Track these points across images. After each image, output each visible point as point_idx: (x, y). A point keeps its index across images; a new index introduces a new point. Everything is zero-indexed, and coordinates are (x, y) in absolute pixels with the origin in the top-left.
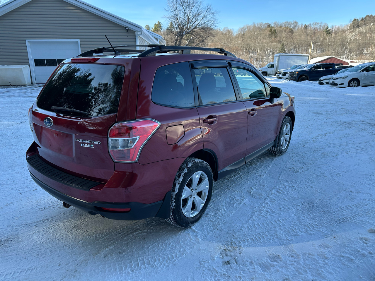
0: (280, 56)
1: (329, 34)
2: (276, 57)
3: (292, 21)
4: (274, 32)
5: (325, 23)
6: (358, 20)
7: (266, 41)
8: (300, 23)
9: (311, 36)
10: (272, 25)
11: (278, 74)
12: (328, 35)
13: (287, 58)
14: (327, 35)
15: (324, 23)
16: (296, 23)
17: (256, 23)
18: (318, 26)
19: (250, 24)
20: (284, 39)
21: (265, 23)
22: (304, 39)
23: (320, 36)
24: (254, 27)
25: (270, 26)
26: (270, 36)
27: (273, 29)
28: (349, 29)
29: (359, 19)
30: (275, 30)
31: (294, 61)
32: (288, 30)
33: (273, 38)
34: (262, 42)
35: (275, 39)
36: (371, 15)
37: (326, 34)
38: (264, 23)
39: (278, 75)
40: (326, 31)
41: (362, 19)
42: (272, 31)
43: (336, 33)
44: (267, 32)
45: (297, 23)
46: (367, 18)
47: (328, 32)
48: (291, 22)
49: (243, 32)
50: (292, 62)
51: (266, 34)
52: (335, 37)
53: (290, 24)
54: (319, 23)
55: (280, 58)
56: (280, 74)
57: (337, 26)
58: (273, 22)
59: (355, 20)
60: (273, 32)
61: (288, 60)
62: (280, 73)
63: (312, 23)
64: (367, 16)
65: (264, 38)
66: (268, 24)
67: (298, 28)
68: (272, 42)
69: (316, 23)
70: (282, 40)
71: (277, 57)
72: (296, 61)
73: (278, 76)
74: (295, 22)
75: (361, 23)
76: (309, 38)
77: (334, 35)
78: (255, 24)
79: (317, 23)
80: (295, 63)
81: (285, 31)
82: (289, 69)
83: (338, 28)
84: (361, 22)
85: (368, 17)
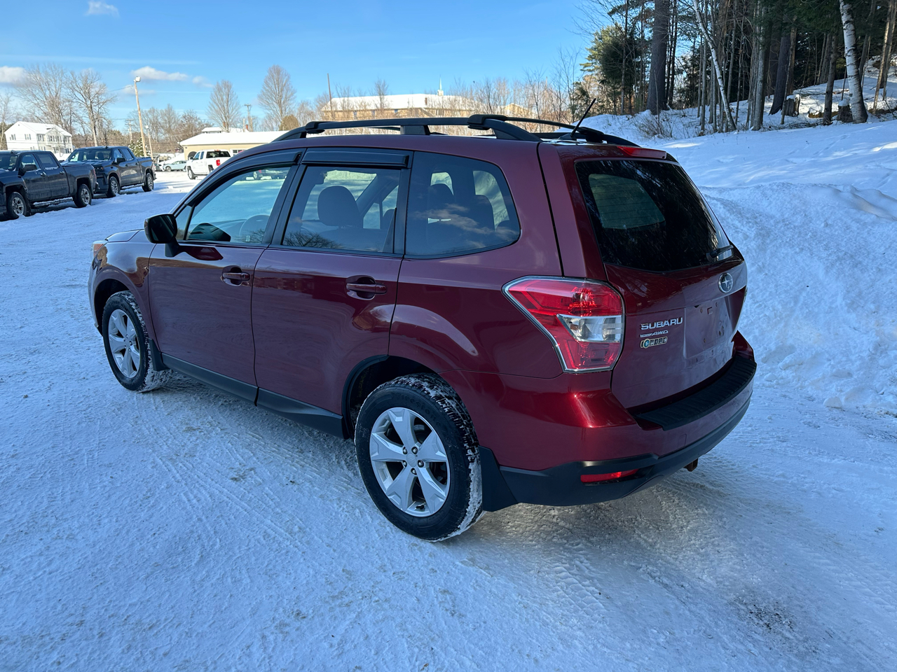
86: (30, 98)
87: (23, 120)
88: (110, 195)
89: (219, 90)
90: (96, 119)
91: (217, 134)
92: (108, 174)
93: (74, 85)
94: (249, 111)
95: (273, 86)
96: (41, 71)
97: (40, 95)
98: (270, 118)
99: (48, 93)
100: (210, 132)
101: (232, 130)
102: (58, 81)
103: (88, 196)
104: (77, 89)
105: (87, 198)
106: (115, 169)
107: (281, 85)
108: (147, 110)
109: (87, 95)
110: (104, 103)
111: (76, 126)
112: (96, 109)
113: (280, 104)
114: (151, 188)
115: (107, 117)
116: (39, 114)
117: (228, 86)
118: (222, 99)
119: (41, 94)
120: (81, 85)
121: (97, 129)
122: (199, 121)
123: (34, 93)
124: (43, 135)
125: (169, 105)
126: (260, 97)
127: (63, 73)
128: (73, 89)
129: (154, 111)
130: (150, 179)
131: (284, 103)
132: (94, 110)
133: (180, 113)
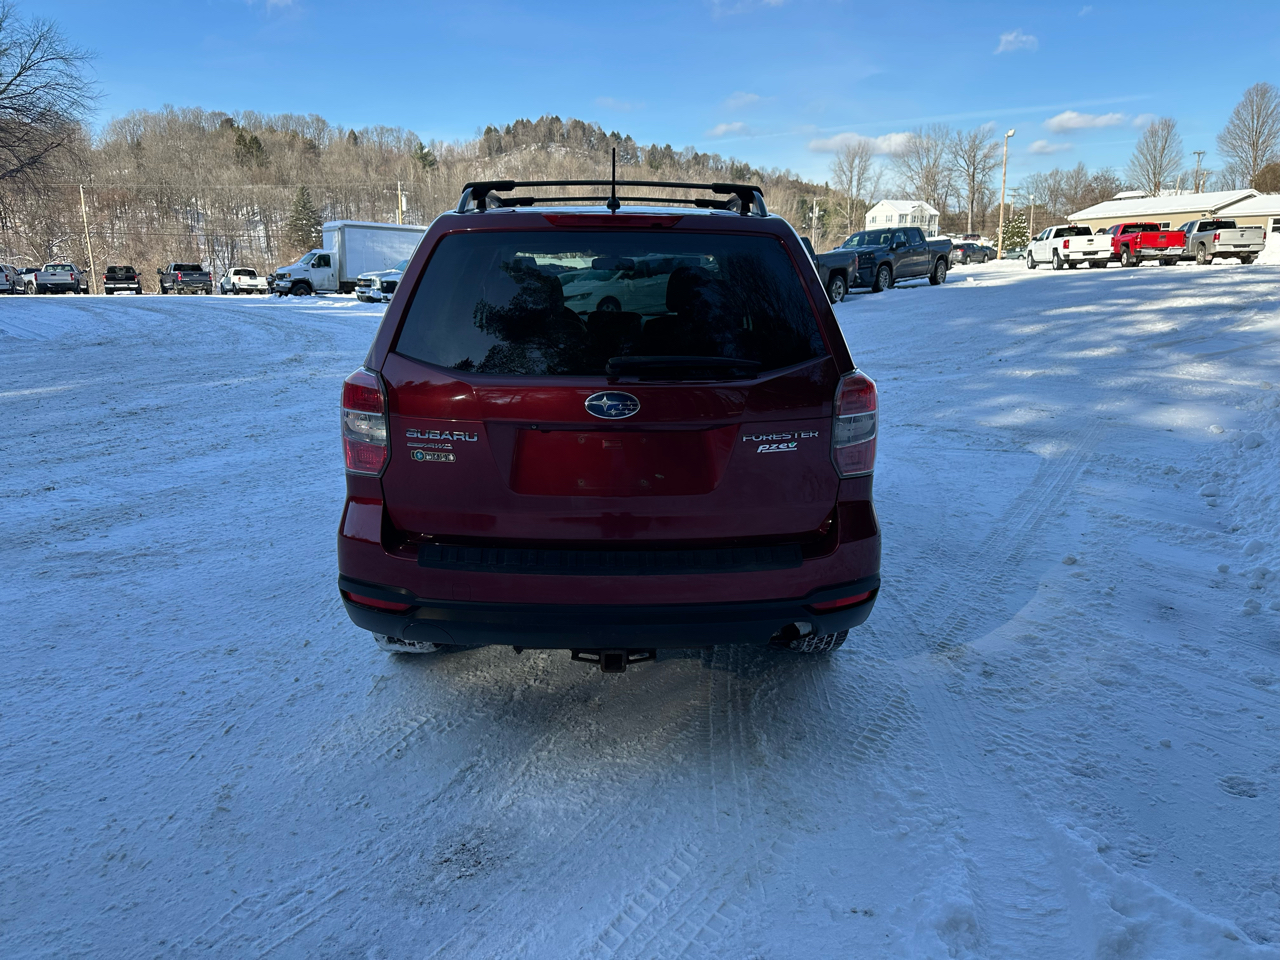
0: (346, 229)
1: (430, 166)
2: (330, 230)
3: (306, 116)
4: (254, 146)
5: (410, 132)
6: (496, 129)
7: (231, 174)
8: (333, 124)
9: (377, 167)
10: (241, 123)
11: (360, 286)
12: (428, 168)
13: (369, 234)
14: (424, 167)
15: (406, 130)
16: (321, 124)
17: (176, 108)
18: (389, 140)
19: (155, 109)
20: (293, 173)
21: (210, 111)
22: (359, 176)
23: (404, 170)
24: (172, 121)
25: (232, 125)
26: (241, 159)
27: (248, 138)
28: (478, 157)
29: (499, 129)
30: (255, 140)
31: (392, 247)
32: (299, 145)
33: (255, 167)
34: (217, 179)
35: (263, 169)
36: (529, 121)
37: (420, 164)
38: (208, 109)
39: (364, 289)
40: (419, 156)
41: (508, 131)
42: (244, 140)
43: (449, 165)
44: (228, 142)
45: (324, 122)
46: (520, 130)
47: (427, 160)
48: (304, 118)
49: (129, 138)
50: (386, 250)
51: (225, 150)
52: (449, 176)
53: (300, 121)
54: (391, 130)
55: (347, 237)
56: (370, 286)
57: (445, 145)
58: (242, 112)
59: (489, 131)
60: (250, 147)
61: (373, 242)
62: (369, 284)
63: (371, 127)
64: (517, 122)
65: (220, 166)
66: (223, 118)
67: (331, 139)
68: (254, 181)
69: (382, 129)
70: (288, 175)
71: (334, 230)
72: (396, 245)
73: (362, 293)
74: (318, 120)
75: (506, 140)
76: (373, 175)
77: (443, 170)
78: (172, 112)
79: (387, 131)
80: (396, 252)
81: (291, 145)
82: (393, 270)
83: (450, 151)
84: (507, 138)
85: (521, 127)
86: (904, 169)
87: (892, 198)
88: (877, 289)
89: (1153, 133)
90: (976, 190)
91: (1136, 200)
92: (878, 262)
93: (958, 148)
94: (1199, 161)
95: (1249, 118)
96: (923, 135)
97: (915, 165)
98: (1232, 170)
99: (925, 163)
100: (1125, 199)
101: (1163, 193)
102: (940, 145)
103: (842, 290)
104: (961, 153)
105: (839, 294)
106: (891, 258)
107: (1263, 114)
108: (1048, 173)
109: (972, 162)
110: (990, 168)
111: (951, 201)
112: (979, 177)
113: (1254, 145)
114: (941, 280)
115: (991, 187)
116: (910, 189)
117: (1169, 126)
118: (1155, 147)
119: (917, 164)
120: (967, 147)
121: (975, 203)
122: (1117, 183)
123: (910, 163)
124: (907, 215)
125: (1080, 164)
126: (1222, 139)
127: (947, 134)
128: (956, 154)
129: (1057, 174)
130: (941, 268)
131: (1263, 143)
132: (976, 179)
133: (1091, 172)
